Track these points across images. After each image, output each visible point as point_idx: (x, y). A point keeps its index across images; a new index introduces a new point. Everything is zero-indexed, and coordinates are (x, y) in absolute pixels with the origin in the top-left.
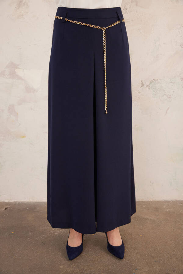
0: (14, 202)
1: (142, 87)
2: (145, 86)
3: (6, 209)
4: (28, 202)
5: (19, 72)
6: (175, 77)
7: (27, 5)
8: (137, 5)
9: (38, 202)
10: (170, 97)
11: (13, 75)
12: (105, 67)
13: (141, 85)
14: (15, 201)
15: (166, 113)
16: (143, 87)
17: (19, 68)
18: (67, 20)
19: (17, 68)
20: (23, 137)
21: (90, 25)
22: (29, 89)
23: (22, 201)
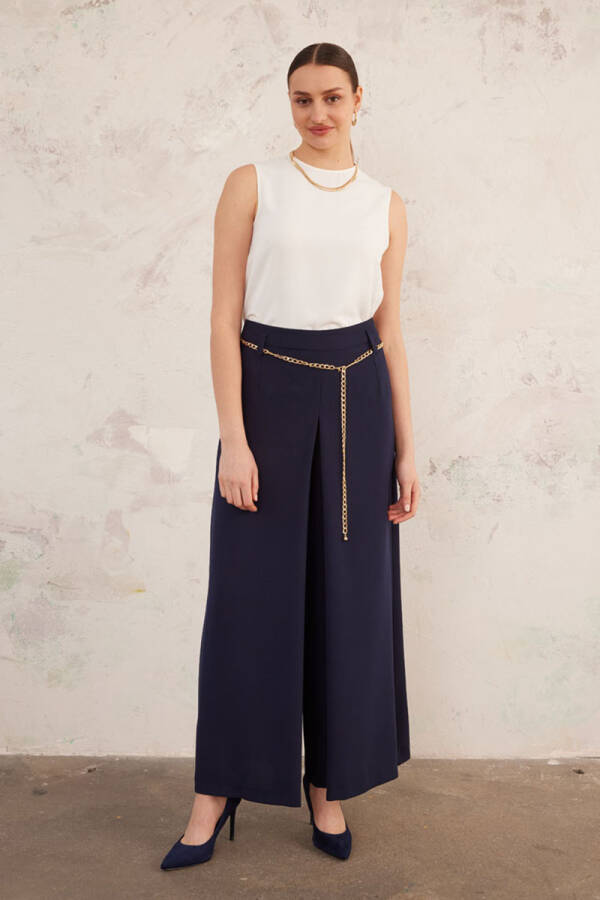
0: (108, 756)
1: (431, 474)
2: (439, 471)
3: (90, 771)
4: (143, 757)
5: (138, 433)
6: (511, 452)
7: (165, 280)
8: (419, 285)
9: (169, 759)
10: (498, 501)
11: (123, 439)
12: (344, 446)
13: (429, 471)
14: (111, 754)
15: (491, 537)
16: (435, 475)
17: (137, 424)
18: (268, 352)
19: (133, 423)
20: (140, 591)
21: (315, 365)
22: (159, 475)
23: (128, 754)
